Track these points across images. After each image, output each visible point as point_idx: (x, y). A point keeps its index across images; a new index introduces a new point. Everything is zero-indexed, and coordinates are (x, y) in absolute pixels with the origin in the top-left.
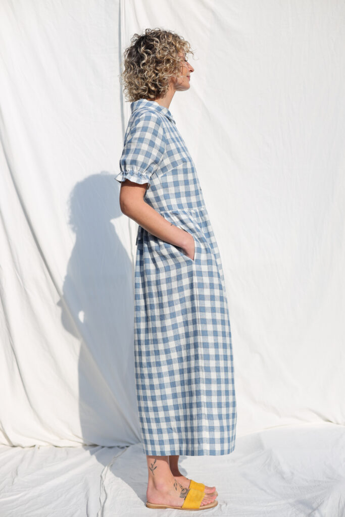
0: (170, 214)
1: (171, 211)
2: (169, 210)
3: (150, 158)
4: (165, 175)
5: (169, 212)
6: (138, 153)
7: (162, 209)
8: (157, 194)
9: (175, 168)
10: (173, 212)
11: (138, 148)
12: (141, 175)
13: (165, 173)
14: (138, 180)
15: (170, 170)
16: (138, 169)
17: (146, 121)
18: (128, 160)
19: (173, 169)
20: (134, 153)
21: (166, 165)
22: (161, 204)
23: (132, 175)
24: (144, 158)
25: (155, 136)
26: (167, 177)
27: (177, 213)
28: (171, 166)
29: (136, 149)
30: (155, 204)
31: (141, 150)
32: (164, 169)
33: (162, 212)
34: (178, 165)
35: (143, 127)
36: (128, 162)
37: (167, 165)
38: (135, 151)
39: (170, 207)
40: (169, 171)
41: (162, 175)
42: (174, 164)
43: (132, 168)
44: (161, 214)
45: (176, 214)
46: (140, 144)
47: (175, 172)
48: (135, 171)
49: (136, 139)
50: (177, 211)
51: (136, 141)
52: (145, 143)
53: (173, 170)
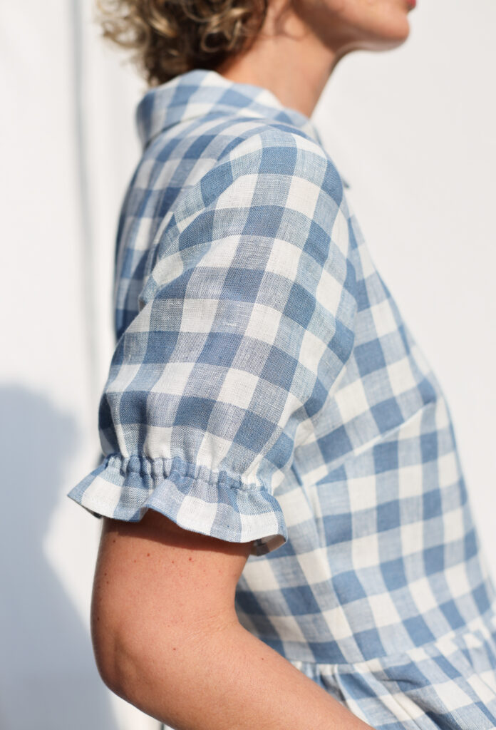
0: (372, 682)
1: (375, 664)
2: (367, 656)
3: (287, 387)
4: (339, 475)
5: (363, 669)
6: (226, 361)
7: (324, 651)
8: (297, 571)
9: (389, 436)
10: (387, 672)
11: (230, 327)
12: (236, 487)
13: (335, 464)
14: (222, 520)
15: (363, 447)
16: (222, 453)
17: (271, 177)
18: (166, 398)
19: (378, 439)
20: (203, 358)
21: (345, 417)
22: (322, 626)
23: (183, 489)
24: (259, 390)
25: (315, 264)
26: (351, 482)
27: (411, 675)
28: (372, 425)
29: (212, 336)
30: (288, 623)
31: (244, 344)
32: (334, 443)
33: (327, 670)
34: (401, 421)
35: (253, 210)
36: (164, 411)
37: (353, 422)
38: (208, 347)
39: (368, 642)
40: (358, 451)
41: (322, 471)
42: (387, 413)
43: (186, 446)
44: (323, 681)
45: (406, 680)
46: (240, 304)
47: (386, 457)
48: (203, 459)
49: (211, 275)
50: (412, 665)
51: (216, 289)
52: (267, 301)
53: (378, 449)
